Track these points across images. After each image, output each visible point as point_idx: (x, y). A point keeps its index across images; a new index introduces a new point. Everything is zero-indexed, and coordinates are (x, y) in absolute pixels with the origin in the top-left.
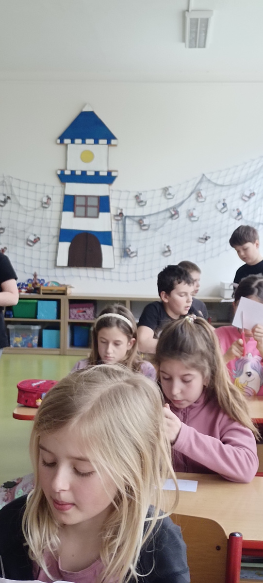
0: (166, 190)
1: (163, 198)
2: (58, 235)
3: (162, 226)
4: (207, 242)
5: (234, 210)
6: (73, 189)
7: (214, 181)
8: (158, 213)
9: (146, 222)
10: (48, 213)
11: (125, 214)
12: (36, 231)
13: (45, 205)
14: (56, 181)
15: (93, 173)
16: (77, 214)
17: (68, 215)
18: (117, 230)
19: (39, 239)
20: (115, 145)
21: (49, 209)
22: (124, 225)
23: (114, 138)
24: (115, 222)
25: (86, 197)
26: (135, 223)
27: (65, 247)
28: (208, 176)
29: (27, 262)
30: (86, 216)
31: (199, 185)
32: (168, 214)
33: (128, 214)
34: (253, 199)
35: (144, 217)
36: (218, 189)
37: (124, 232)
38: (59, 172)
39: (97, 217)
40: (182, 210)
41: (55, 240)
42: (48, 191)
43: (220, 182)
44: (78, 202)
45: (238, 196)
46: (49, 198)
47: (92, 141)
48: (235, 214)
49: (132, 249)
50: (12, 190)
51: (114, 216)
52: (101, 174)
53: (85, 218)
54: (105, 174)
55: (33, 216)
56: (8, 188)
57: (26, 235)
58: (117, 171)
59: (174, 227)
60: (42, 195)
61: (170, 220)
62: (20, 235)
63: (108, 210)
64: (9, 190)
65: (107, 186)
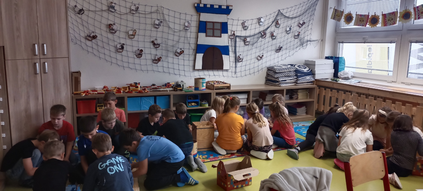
0: (259, 19)
1: (258, 24)
2: (196, 48)
3: (256, 42)
4: (280, 51)
6: (205, 17)
7: (285, 14)
8: (255, 34)
9: (248, 39)
10: (188, 34)
11: (236, 35)
12: (181, 46)
13: (186, 28)
14: (192, 11)
15: (217, 7)
16: (208, 34)
17: (202, 35)
18: (231, 45)
21: (189, 31)
22: (235, 42)
24: (230, 40)
25: (213, 23)
26: (241, 41)
27: (200, 57)
28: (281, 11)
29: (176, 67)
30: (213, 36)
31: (277, 17)
32: (260, 35)
33: (238, 35)
34: (304, 26)
35: (247, 37)
36: (286, 20)
37: (235, 47)
38: (196, 5)
39: (221, 37)
40: (268, 32)
41: (193, 52)
42: (188, 18)
43: (287, 15)
44: (209, 26)
45: (296, 24)
49: (241, 57)
50: (163, 16)
51: (230, 36)
52: (223, 7)
53: (213, 37)
54: (225, 7)
55: (179, 35)
56: (161, 14)
57: (175, 49)
58: (232, 6)
59: (263, 43)
60: (184, 21)
61: (261, 38)
62: (170, 49)
63: (227, 32)
64: (162, 17)
65: (226, 15)
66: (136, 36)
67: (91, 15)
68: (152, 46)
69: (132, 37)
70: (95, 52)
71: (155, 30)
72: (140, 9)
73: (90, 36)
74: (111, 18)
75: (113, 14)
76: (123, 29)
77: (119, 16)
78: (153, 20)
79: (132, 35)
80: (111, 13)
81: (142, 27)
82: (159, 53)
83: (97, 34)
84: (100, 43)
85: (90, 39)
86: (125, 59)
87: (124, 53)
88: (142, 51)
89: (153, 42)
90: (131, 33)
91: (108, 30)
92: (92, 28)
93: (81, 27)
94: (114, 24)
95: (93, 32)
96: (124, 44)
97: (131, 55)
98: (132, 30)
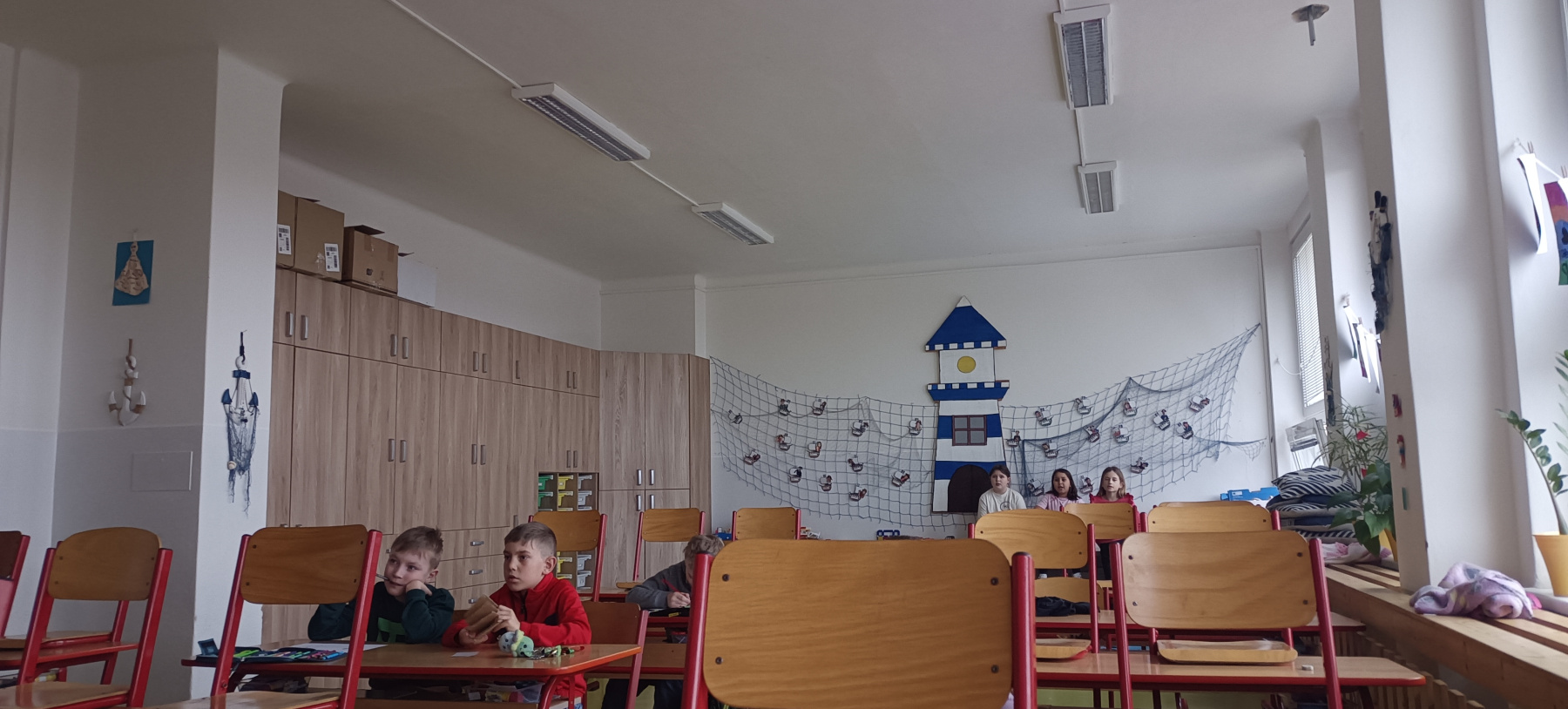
0: (1078, 401)
1: (1074, 412)
2: (933, 469)
3: (1077, 451)
4: (1144, 471)
5: (1179, 424)
6: (950, 408)
7: (1148, 386)
8: (1070, 434)
9: (1053, 446)
10: (919, 441)
11: (1022, 438)
12: (904, 466)
13: (915, 430)
14: (926, 400)
15: (975, 386)
16: (957, 442)
17: (945, 443)
18: (1013, 460)
19: (908, 476)
20: (1004, 348)
21: (920, 436)
22: (1023, 452)
23: (1003, 339)
24: (1010, 449)
25: (968, 417)
26: (1037, 449)
27: (943, 485)
28: (1138, 380)
29: (894, 507)
30: (969, 443)
31: (1125, 393)
32: (1084, 435)
33: (1026, 438)
34: (1207, 408)
35: (1049, 440)
36: (1153, 398)
37: (1024, 462)
38: (930, 388)
39: (985, 444)
40: (1104, 428)
41: (929, 478)
42: (917, 413)
43: (1155, 387)
44: (958, 424)
45: (1184, 404)
46: (919, 422)
47: (971, 344)
48: (1181, 430)
49: (1036, 484)
50: (870, 414)
51: (1008, 440)
52: (986, 386)
53: (967, 445)
54: (992, 385)
55: (898, 445)
56: (865, 411)
57: (892, 471)
58: (1008, 381)
59: (1094, 451)
60: (909, 419)
61: (1087, 442)
62: (883, 472)
63: (999, 434)
64: (866, 415)
65: (996, 401)
66: (821, 453)
67: (753, 422)
68: (850, 469)
69: (816, 454)
70: (757, 483)
71: (856, 438)
72: (828, 406)
73: (749, 457)
74: (782, 425)
75: (786, 418)
76: (801, 442)
77: (794, 420)
78: (851, 422)
79: (815, 451)
80: (783, 417)
81: (832, 435)
82: (861, 480)
83: (760, 454)
84: (764, 468)
85: (750, 462)
86: (803, 495)
87: (802, 483)
88: (829, 478)
89: (850, 461)
90: (812, 447)
91: (777, 444)
92: (752, 445)
93: (737, 443)
94: (786, 435)
95: (754, 450)
96: (801, 468)
97: (812, 485)
98: (814, 443)
